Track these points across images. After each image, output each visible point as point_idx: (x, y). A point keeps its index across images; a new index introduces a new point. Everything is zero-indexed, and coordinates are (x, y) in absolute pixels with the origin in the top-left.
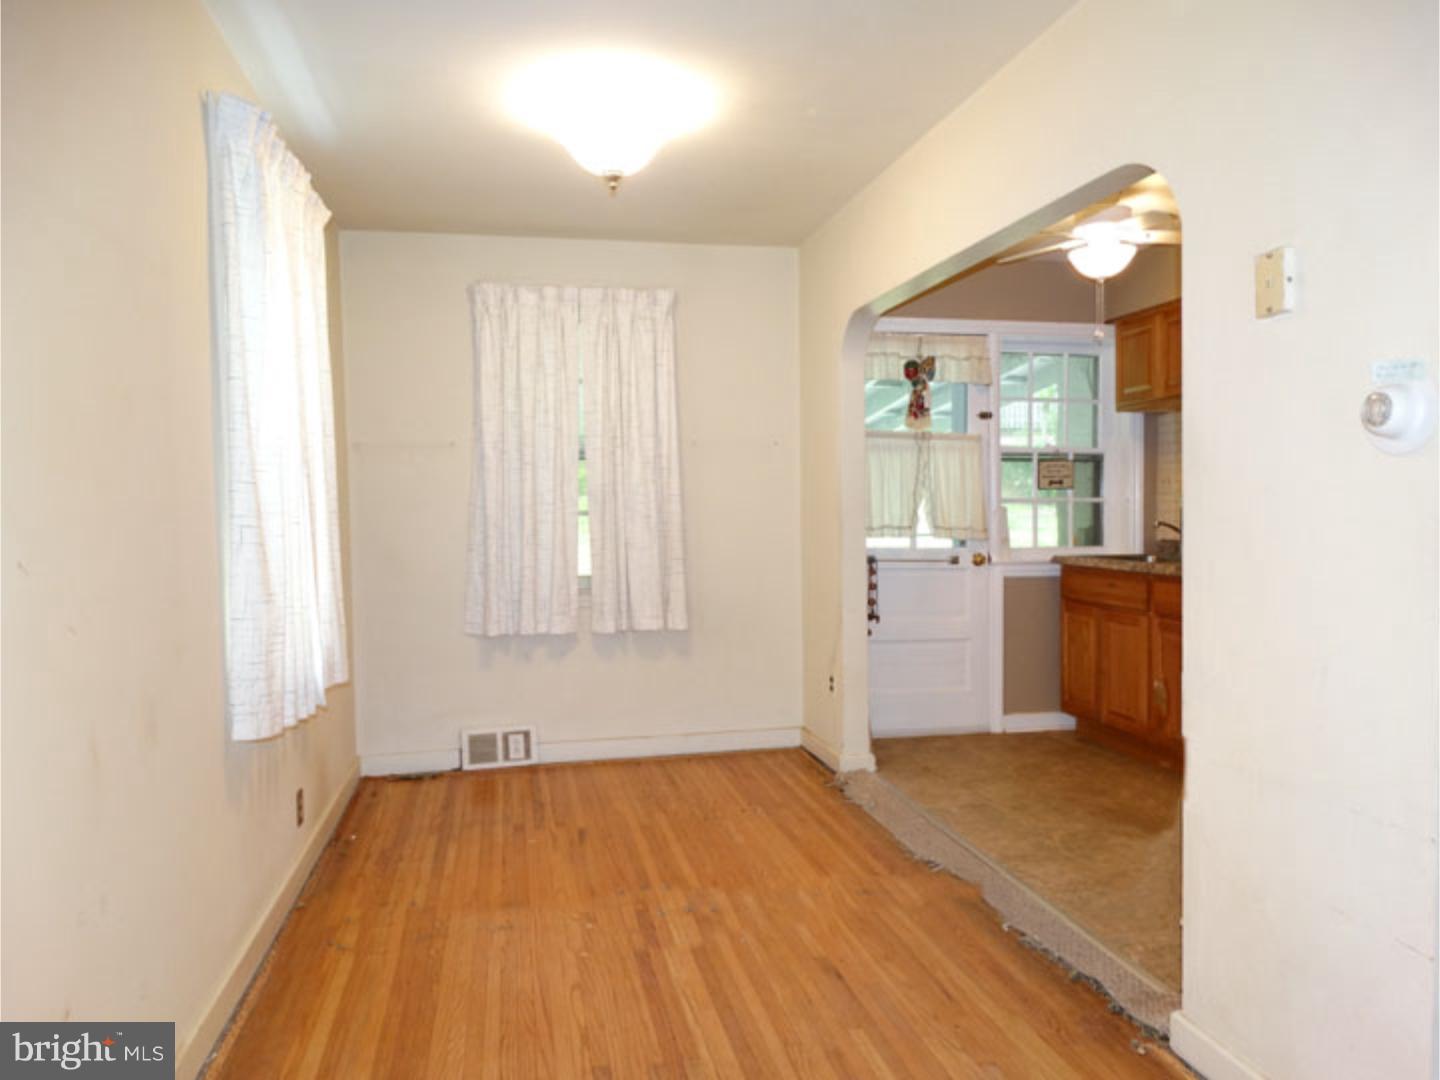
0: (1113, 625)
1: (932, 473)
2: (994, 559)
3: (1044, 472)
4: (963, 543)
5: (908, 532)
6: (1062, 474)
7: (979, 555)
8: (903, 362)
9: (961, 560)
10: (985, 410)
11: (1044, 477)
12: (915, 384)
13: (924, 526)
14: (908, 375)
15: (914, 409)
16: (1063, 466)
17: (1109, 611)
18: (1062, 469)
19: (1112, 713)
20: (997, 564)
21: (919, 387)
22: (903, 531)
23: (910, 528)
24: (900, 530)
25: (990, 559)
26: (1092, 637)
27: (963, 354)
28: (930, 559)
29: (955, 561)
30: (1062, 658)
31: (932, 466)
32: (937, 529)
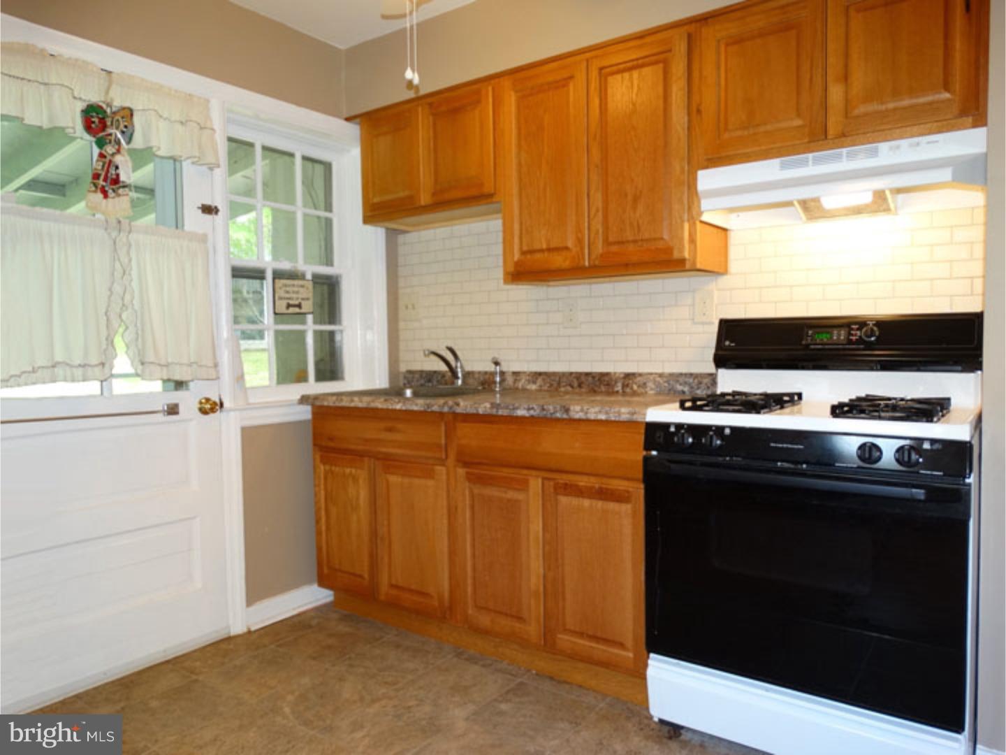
0: (394, 479)
1: (135, 284)
2: (226, 405)
3: (280, 293)
4: (179, 385)
5: (97, 370)
6: (300, 296)
7: (208, 400)
8: (80, 106)
9: (181, 409)
10: (208, 202)
11: (281, 298)
12: (101, 143)
13: (122, 363)
14: (88, 127)
15: (101, 182)
16: (302, 286)
17: (390, 463)
18: (301, 290)
19: (392, 586)
20: (231, 410)
21: (110, 149)
22: (90, 371)
23: (102, 369)
24: (83, 370)
25: (222, 405)
26: (363, 494)
27: (176, 116)
28: (135, 412)
29: (173, 410)
30: (318, 521)
31: (134, 273)
32: (143, 366)
